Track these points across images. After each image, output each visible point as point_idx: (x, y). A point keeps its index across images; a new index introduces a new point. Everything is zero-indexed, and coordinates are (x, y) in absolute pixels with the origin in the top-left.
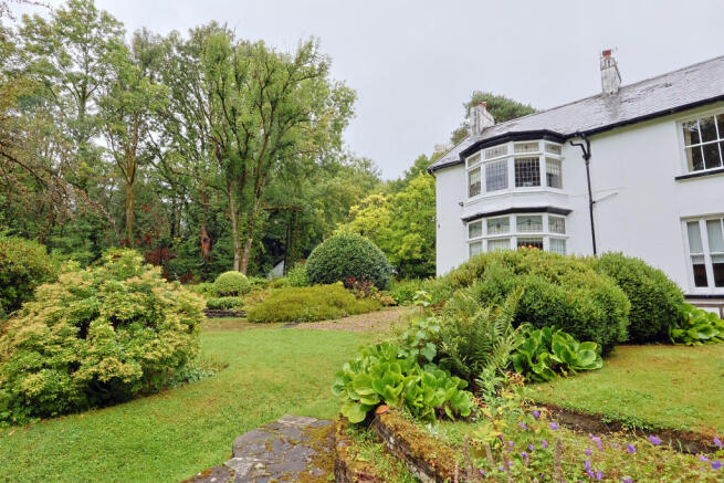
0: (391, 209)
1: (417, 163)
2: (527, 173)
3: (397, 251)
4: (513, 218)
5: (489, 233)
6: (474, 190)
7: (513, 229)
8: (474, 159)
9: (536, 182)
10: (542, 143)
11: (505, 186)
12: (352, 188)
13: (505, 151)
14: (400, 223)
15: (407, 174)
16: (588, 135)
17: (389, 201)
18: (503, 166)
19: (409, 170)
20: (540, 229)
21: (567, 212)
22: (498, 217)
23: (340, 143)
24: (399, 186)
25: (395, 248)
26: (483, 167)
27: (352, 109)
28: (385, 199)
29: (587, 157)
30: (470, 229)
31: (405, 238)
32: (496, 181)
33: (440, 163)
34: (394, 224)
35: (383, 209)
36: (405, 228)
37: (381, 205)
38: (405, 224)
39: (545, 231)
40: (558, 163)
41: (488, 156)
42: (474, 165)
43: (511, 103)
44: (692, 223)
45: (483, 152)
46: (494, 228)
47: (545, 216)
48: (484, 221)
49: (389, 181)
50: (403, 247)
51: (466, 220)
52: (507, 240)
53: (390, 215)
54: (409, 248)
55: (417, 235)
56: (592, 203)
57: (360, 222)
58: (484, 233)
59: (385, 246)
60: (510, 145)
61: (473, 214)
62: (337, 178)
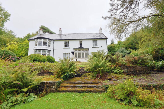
0: (18, 46)
1: (27, 35)
2: (45, 44)
3: (19, 55)
4: (42, 50)
5: (38, 52)
6: (36, 45)
7: (42, 52)
8: (37, 40)
9: (46, 45)
10: (48, 40)
11: (41, 45)
12: (7, 39)
13: (42, 40)
14: (21, 49)
15: (24, 37)
16: (54, 40)
17: (18, 44)
18: (41, 42)
19: (25, 36)
20: (46, 53)
21: (50, 51)
22: (39, 50)
23: (3, 26)
24: (21, 40)
25: (18, 54)
26: (38, 42)
27: (9, 18)
28: (17, 43)
29: (54, 43)
30: (35, 51)
31: (21, 52)
32: (40, 44)
33: (31, 39)
34: (19, 49)
35: (16, 46)
36: (21, 50)
37: (16, 44)
38: (22, 49)
39: (47, 53)
40: (50, 43)
41: (39, 40)
42: (37, 41)
43: (49, 29)
44: (64, 54)
45: (38, 39)
46: (39, 52)
47: (47, 51)
48: (37, 50)
49: (18, 38)
50: (21, 54)
51: (34, 50)
52: (41, 54)
53: (18, 47)
54: (22, 54)
55: (24, 52)
56: (54, 50)
57: (10, 48)
58: (37, 53)
59: (16, 53)
60: (43, 39)
61: (35, 49)
62: (3, 36)
